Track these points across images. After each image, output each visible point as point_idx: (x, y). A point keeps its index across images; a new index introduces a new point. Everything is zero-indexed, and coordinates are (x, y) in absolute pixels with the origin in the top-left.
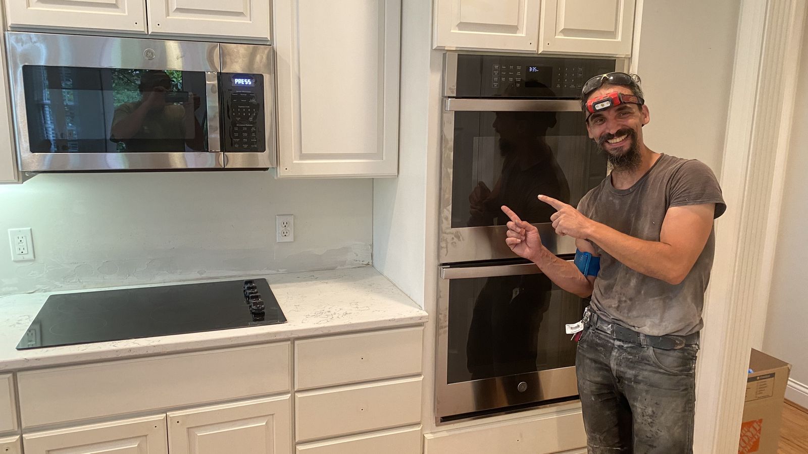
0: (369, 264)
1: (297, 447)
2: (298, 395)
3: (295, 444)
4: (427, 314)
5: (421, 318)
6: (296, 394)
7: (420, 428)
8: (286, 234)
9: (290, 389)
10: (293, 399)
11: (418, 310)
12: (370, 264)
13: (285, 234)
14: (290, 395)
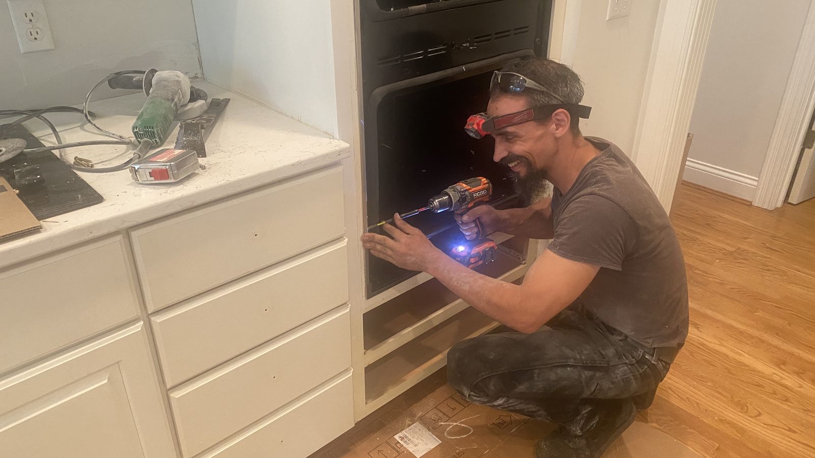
0: (197, 77)
1: (172, 395)
2: (157, 320)
3: (166, 392)
4: (347, 145)
5: (340, 152)
6: (153, 319)
7: (348, 310)
8: (37, 36)
9: (140, 314)
10: (149, 327)
11: (328, 140)
12: (200, 76)
13: (35, 35)
14: (142, 323)
